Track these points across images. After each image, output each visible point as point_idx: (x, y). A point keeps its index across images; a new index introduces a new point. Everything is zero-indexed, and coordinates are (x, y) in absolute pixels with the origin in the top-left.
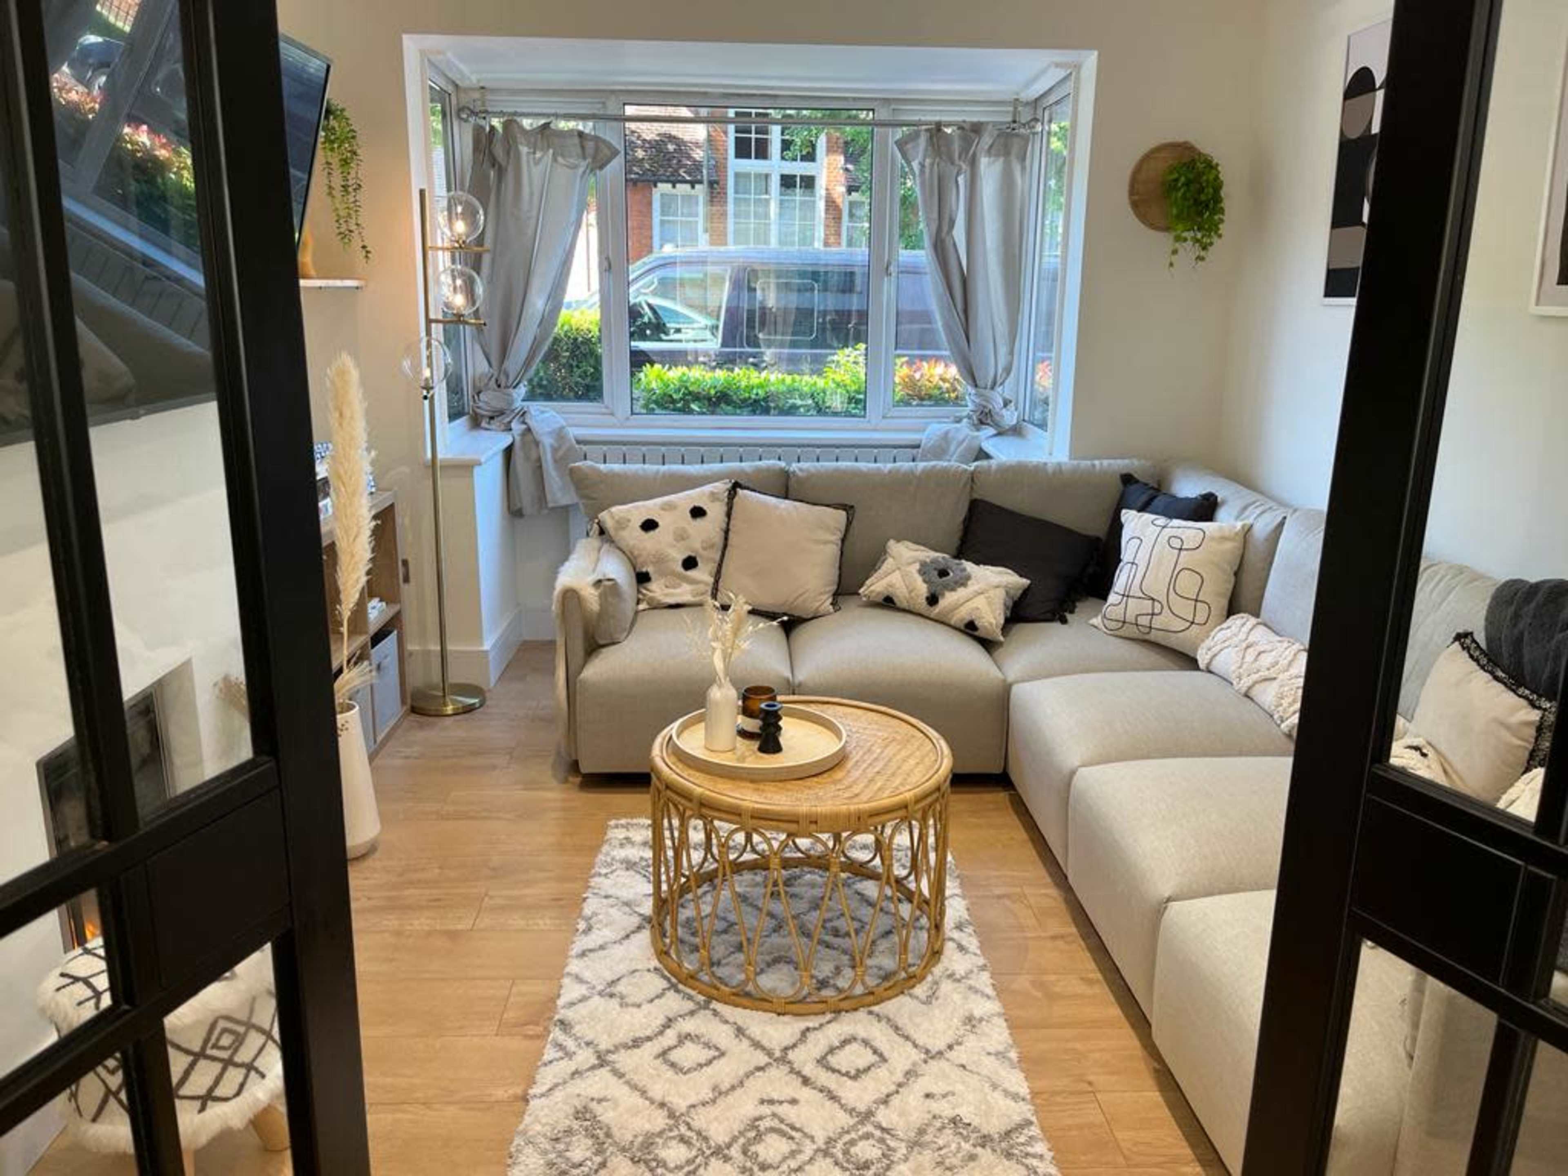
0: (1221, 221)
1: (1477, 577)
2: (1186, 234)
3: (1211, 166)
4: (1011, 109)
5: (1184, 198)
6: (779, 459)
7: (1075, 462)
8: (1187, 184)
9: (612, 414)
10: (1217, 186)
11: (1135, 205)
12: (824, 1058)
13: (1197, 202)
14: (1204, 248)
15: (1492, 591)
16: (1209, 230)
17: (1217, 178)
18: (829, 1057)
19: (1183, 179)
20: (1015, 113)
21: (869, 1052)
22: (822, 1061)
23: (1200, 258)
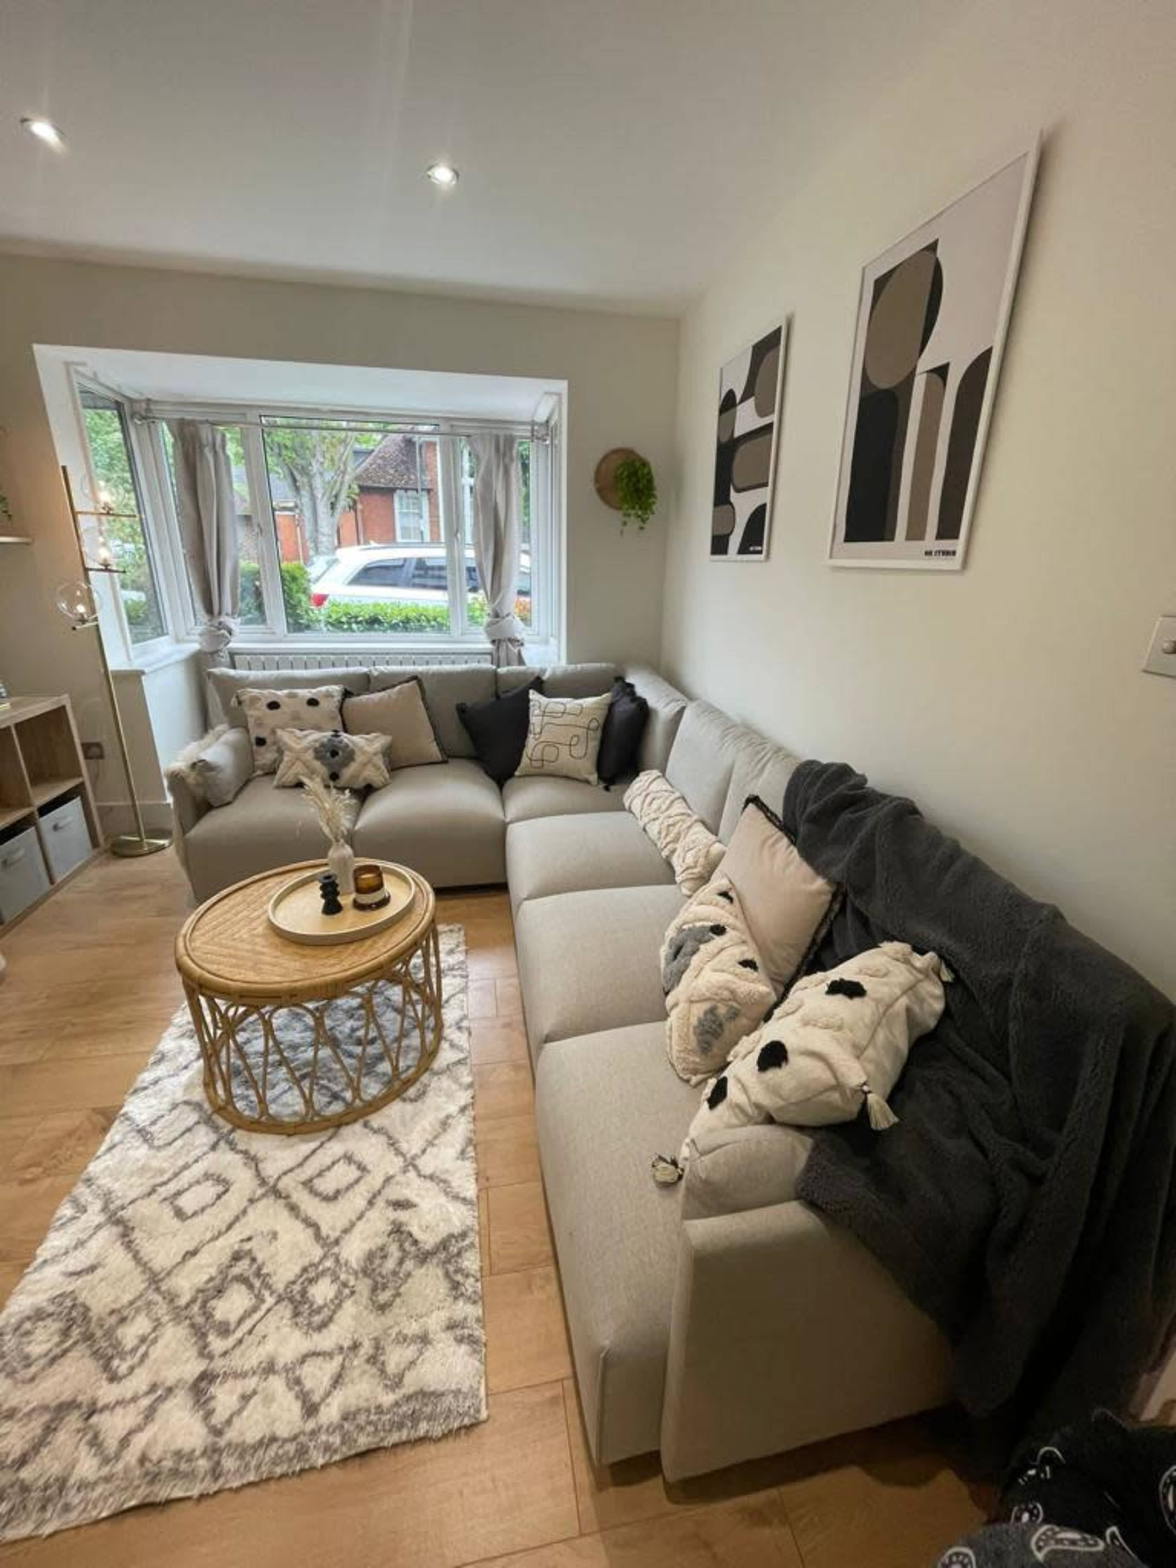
0: (654, 503)
1: (788, 756)
2: (630, 511)
3: (645, 464)
4: (529, 428)
5: (627, 485)
6: (361, 664)
7: (572, 666)
8: (629, 476)
9: (273, 633)
10: (650, 481)
11: (599, 491)
12: (311, 1180)
13: (637, 490)
14: (644, 521)
15: (793, 768)
16: (646, 509)
17: (649, 473)
18: (316, 1181)
19: (626, 473)
20: (533, 430)
21: (353, 1167)
22: (308, 1184)
23: (642, 528)
